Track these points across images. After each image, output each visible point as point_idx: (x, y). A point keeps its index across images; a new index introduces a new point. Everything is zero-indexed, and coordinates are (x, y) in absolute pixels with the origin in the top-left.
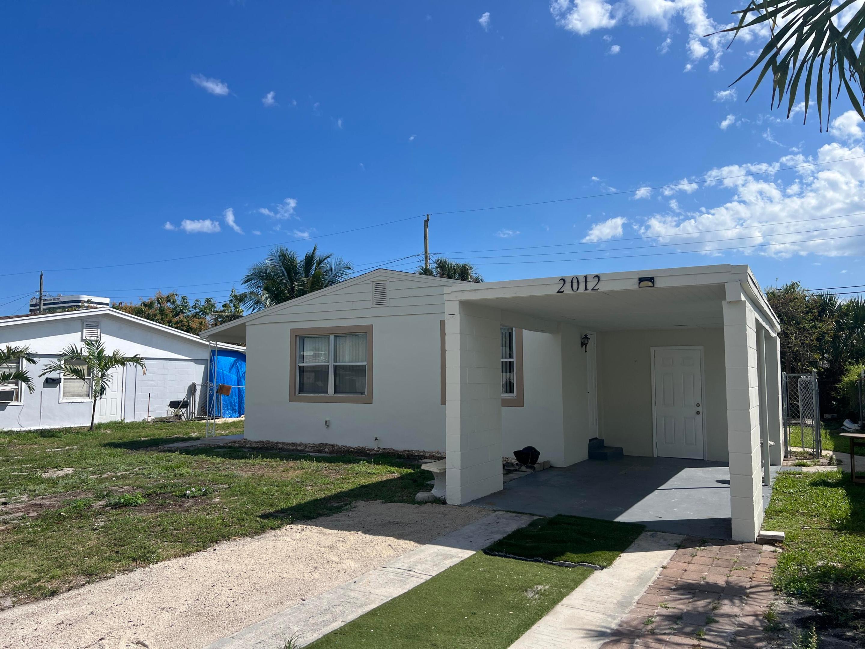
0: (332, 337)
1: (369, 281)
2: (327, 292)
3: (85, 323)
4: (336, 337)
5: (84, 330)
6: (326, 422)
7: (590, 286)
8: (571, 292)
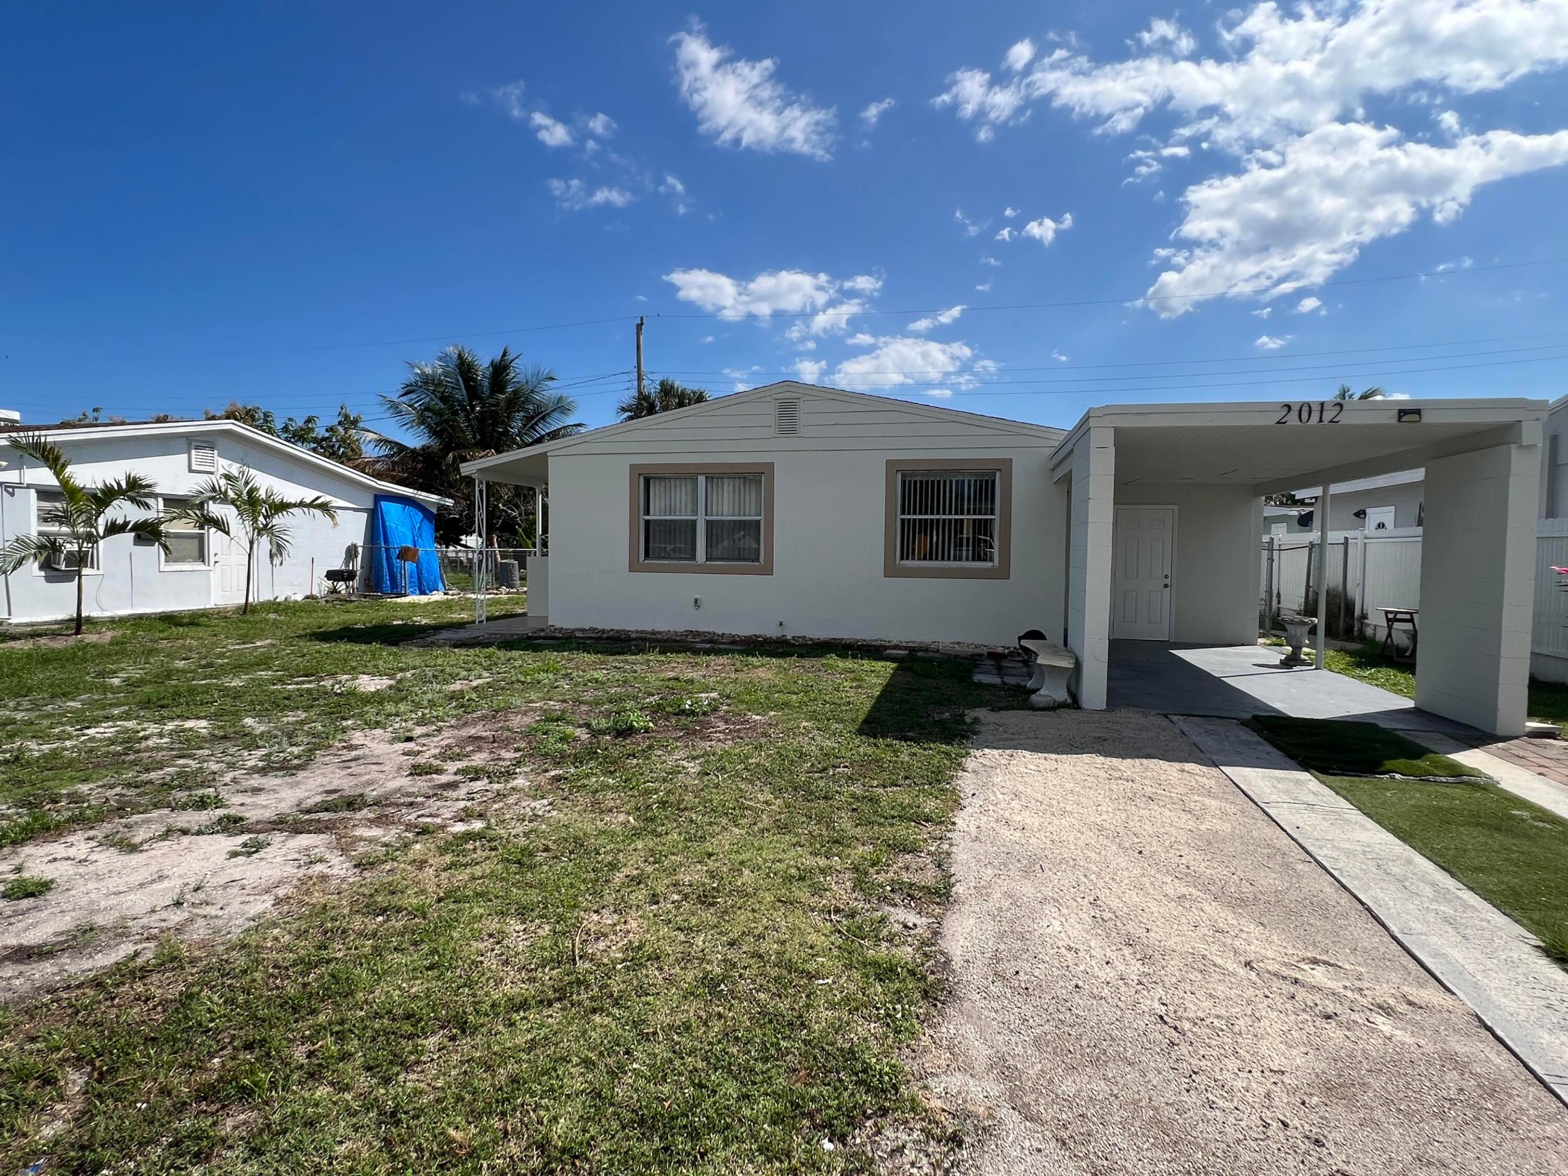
0: (702, 480)
1: (769, 399)
2: (697, 411)
3: (194, 444)
4: (709, 478)
5: (193, 452)
6: (696, 601)
7: (1327, 416)
8: (1299, 423)
